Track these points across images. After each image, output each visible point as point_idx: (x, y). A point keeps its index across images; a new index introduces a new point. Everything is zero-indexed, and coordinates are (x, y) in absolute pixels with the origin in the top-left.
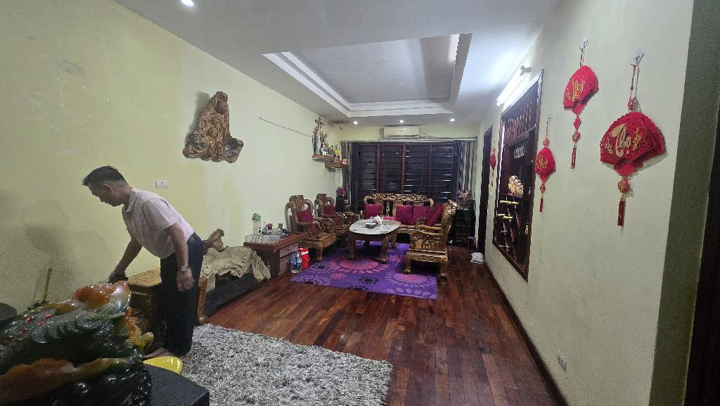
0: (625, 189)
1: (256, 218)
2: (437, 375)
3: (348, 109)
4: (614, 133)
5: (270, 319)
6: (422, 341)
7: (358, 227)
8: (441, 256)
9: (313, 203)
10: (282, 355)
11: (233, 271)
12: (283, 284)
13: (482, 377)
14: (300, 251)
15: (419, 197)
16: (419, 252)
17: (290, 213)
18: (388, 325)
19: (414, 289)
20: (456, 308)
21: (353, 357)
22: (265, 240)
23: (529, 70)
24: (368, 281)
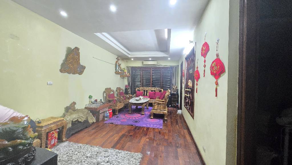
0: (217, 84)
1: (90, 97)
2: (159, 158)
3: (129, 54)
4: (213, 65)
5: (94, 139)
6: (155, 145)
7: (133, 101)
8: (165, 111)
9: (115, 91)
10: (98, 153)
11: (79, 119)
12: (101, 124)
13: (177, 157)
14: (109, 111)
15: (158, 88)
16: (156, 110)
17: (105, 95)
18: (142, 139)
19: (153, 125)
20: (169, 131)
21: (127, 152)
22: (94, 106)
23: (192, 42)
24: (136, 122)
